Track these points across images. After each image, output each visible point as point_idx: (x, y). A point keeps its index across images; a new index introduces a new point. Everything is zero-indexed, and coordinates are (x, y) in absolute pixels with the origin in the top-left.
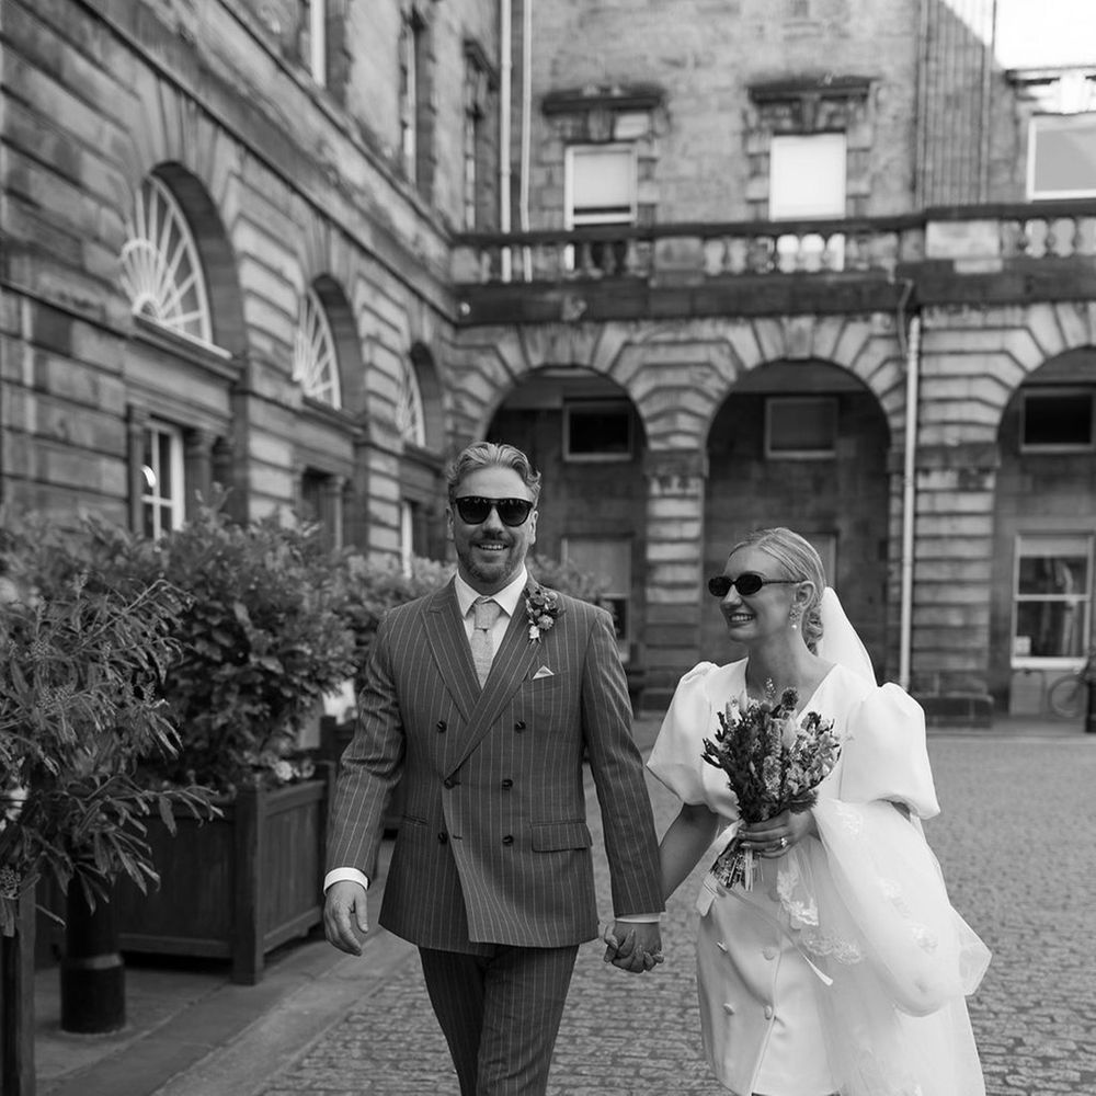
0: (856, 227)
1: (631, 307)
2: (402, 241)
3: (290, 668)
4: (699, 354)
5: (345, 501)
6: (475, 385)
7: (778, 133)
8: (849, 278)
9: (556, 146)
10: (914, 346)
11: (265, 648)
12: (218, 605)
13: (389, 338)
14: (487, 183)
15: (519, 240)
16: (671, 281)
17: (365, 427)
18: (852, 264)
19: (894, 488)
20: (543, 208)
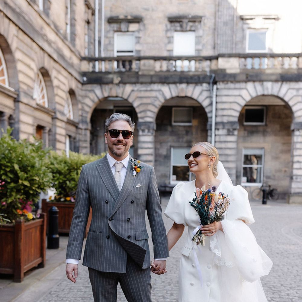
0: (199, 59)
1: (134, 80)
2: (66, 58)
3: (32, 184)
4: (154, 94)
5: (49, 135)
6: (88, 102)
7: (176, 31)
8: (196, 73)
9: (112, 32)
10: (215, 93)
11: (24, 178)
12: (9, 164)
13: (62, 86)
14: (91, 42)
15: (101, 59)
16: (146, 73)
17: (55, 113)
18: (197, 69)
19: (209, 134)
20: (108, 50)
